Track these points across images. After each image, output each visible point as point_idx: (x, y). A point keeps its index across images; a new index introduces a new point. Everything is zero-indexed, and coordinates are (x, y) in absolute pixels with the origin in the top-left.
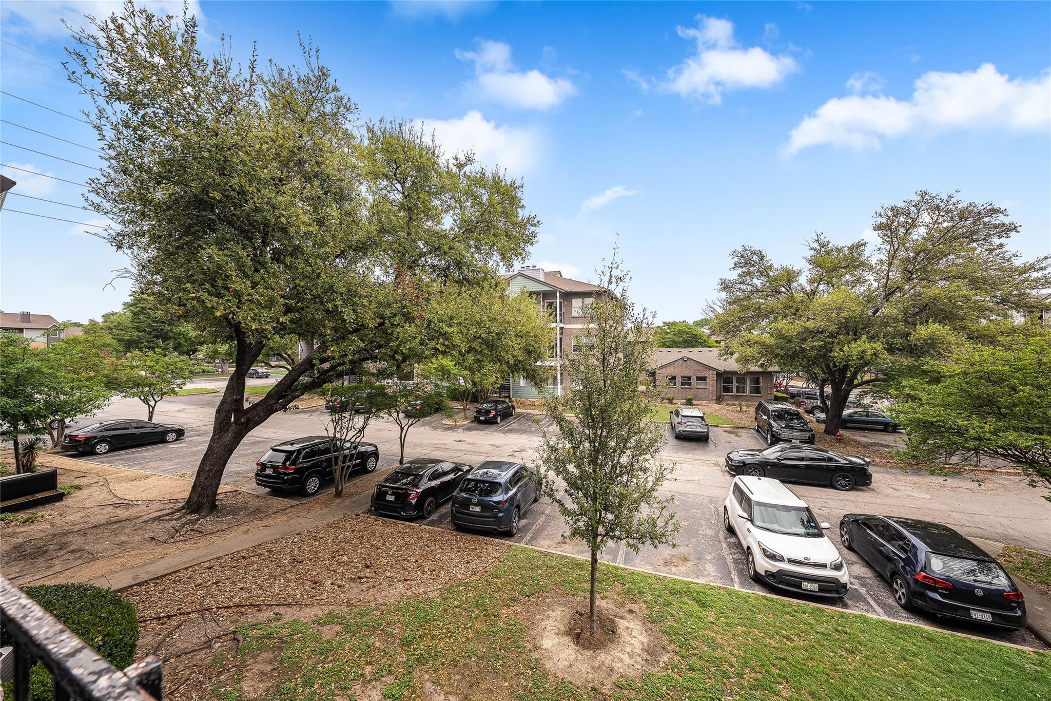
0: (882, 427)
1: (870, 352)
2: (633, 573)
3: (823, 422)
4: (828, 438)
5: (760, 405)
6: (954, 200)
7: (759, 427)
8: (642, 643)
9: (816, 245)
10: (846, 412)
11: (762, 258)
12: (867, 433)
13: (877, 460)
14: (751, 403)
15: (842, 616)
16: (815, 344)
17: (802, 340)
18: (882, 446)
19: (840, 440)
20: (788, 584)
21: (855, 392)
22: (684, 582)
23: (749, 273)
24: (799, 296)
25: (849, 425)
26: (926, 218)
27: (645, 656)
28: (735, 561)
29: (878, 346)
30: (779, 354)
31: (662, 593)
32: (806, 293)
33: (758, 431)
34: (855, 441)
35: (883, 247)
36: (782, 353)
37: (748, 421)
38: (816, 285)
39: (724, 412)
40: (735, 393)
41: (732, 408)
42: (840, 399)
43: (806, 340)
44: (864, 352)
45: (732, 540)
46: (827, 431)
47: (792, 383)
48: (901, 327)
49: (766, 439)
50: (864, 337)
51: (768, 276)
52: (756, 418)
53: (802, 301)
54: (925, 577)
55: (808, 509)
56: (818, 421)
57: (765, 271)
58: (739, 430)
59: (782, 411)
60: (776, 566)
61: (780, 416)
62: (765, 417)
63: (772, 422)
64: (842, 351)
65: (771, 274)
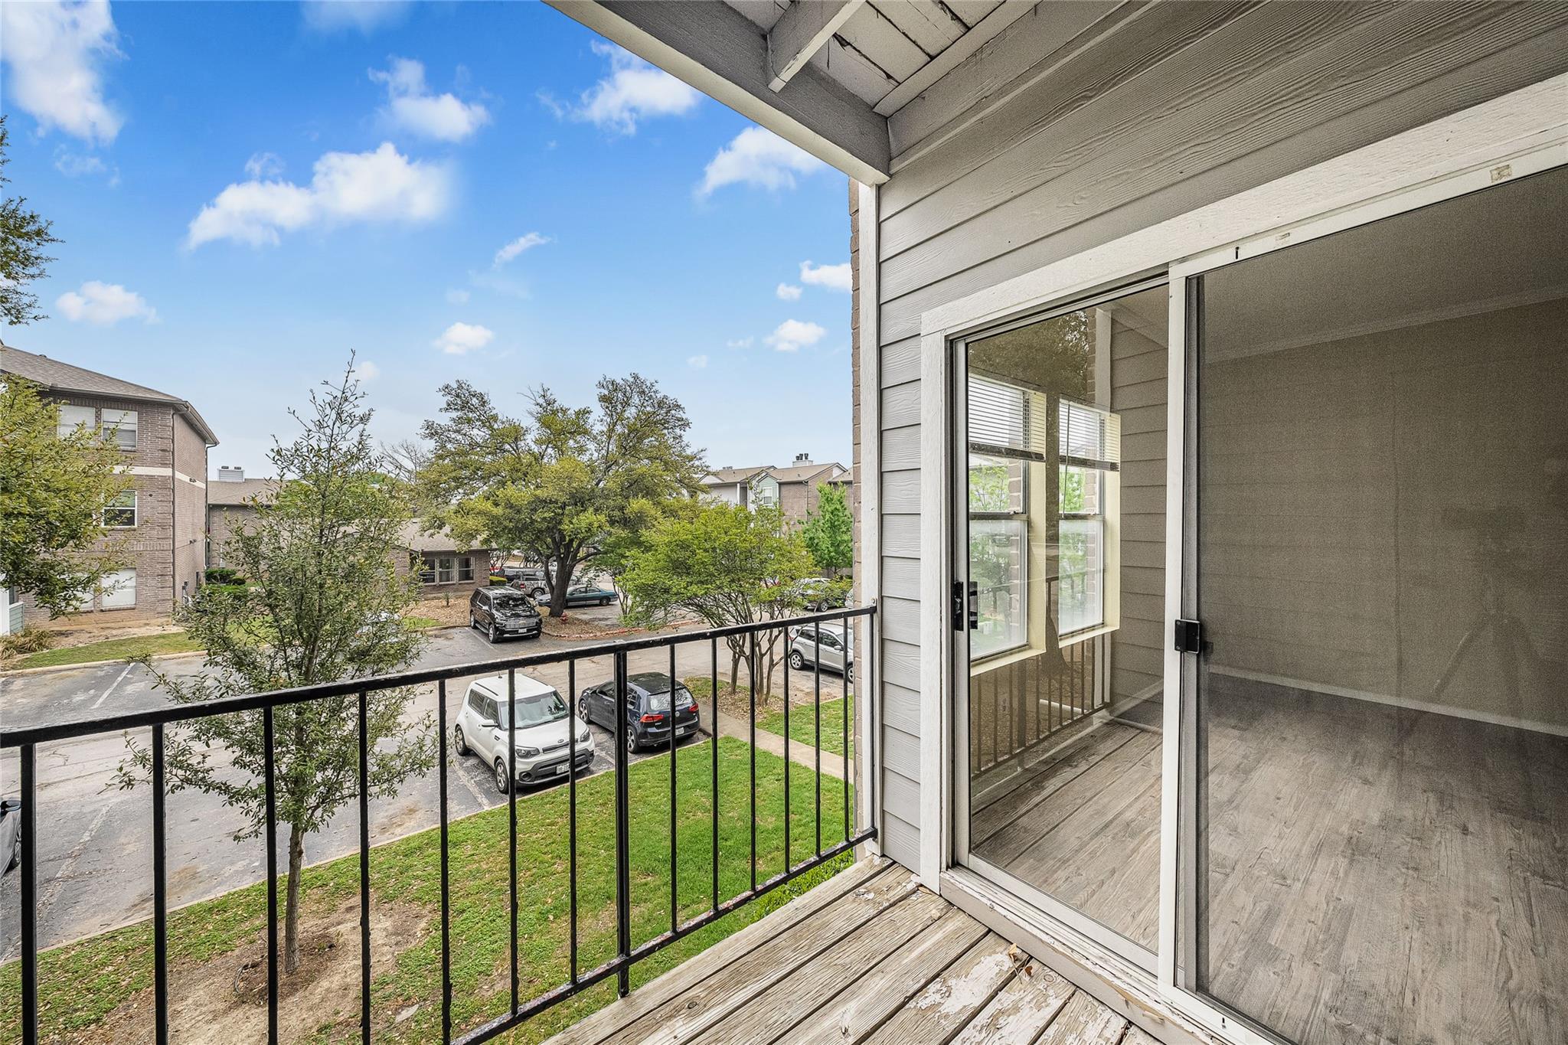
0: (598, 602)
1: (596, 525)
2: (336, 864)
3: (547, 604)
4: (554, 621)
5: (477, 593)
6: (654, 389)
7: (476, 622)
8: (385, 929)
9: (541, 401)
10: (570, 589)
11: (484, 403)
12: (587, 610)
13: (598, 634)
14: (459, 593)
15: (593, 781)
16: (546, 515)
17: (532, 510)
18: (600, 620)
19: (564, 622)
20: (544, 777)
21: (579, 567)
22: (422, 835)
23: (469, 421)
24: (526, 459)
25: (570, 604)
26: (636, 400)
27: (394, 939)
28: (479, 784)
29: (602, 518)
30: (506, 527)
31: (393, 862)
32: (533, 454)
33: (475, 627)
34: (578, 619)
35: (605, 418)
36: (511, 525)
37: (459, 617)
38: (544, 447)
39: (424, 610)
40: (437, 582)
41: (434, 603)
42: (565, 576)
43: (536, 511)
44: (591, 524)
45: (472, 761)
46: (552, 614)
47: (508, 563)
48: (619, 500)
49: (487, 635)
50: (591, 510)
51: (491, 428)
52: (472, 611)
53: (530, 465)
54: (647, 717)
55: (555, 694)
56: (541, 605)
57: (489, 421)
58: (449, 631)
59: (504, 597)
60: (532, 762)
61: (504, 603)
62: (485, 608)
63: (494, 611)
64: (572, 523)
65: (496, 427)
